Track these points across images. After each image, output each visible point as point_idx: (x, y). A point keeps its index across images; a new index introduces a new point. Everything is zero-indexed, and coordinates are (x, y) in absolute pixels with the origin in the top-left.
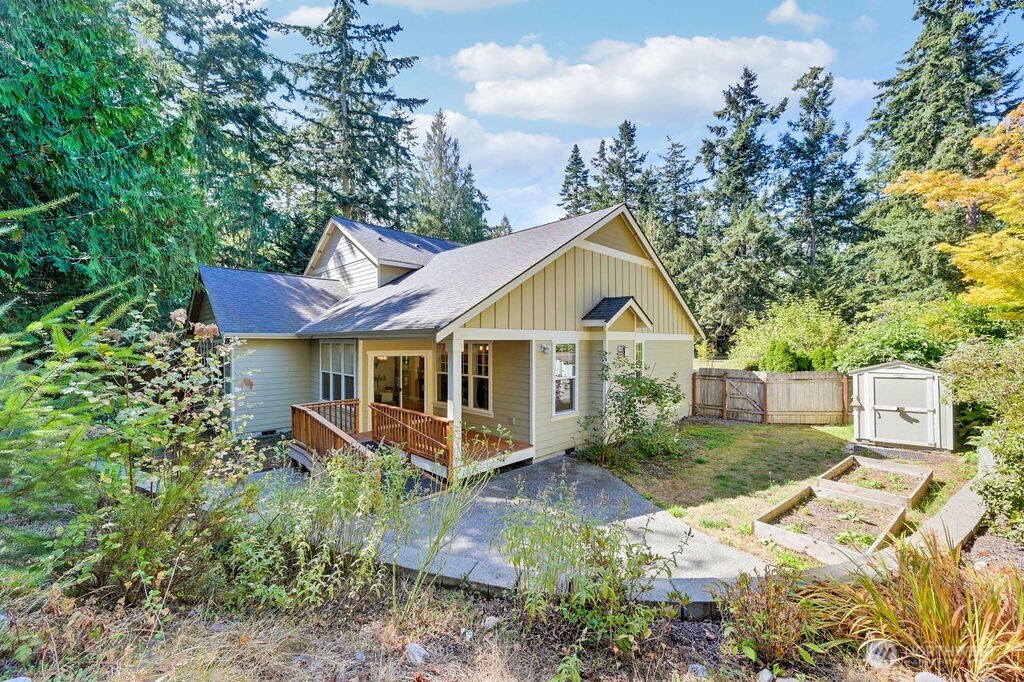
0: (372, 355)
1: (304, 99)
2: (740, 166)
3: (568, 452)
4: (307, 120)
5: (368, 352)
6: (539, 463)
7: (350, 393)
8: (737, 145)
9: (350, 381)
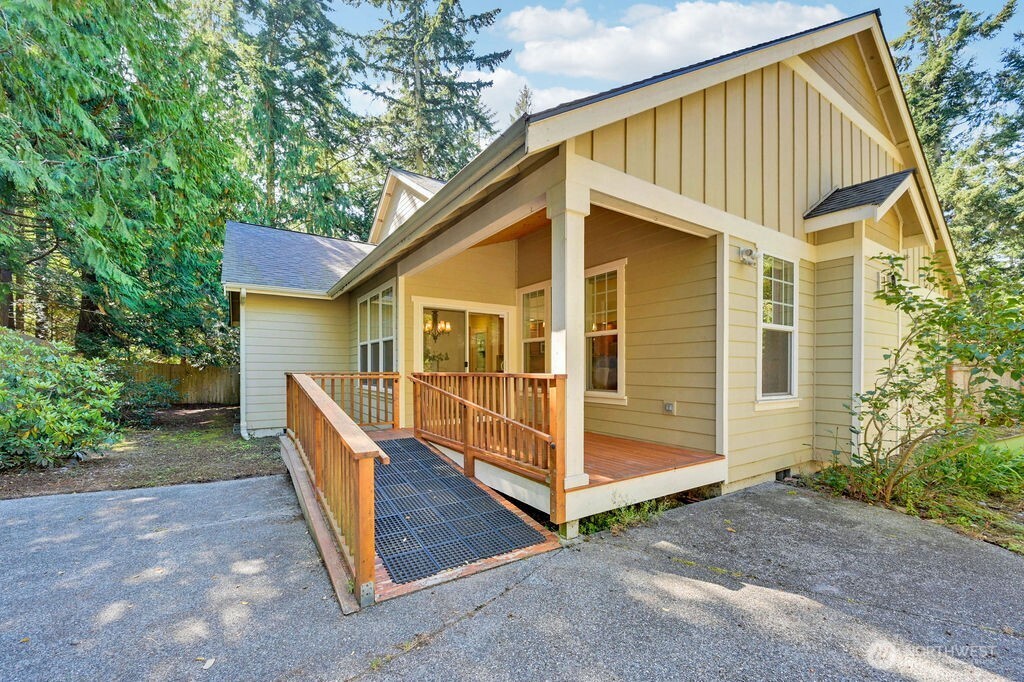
0: (421, 302)
1: (376, 75)
2: (933, 106)
3: (782, 475)
4: (378, 94)
5: (414, 298)
6: (736, 494)
7: (389, 366)
8: (930, 77)
9: (388, 344)
